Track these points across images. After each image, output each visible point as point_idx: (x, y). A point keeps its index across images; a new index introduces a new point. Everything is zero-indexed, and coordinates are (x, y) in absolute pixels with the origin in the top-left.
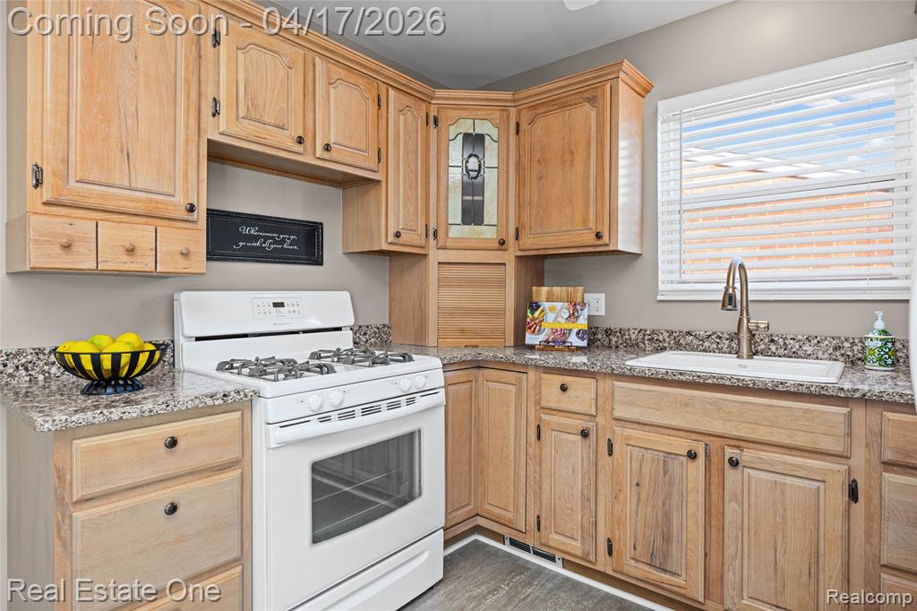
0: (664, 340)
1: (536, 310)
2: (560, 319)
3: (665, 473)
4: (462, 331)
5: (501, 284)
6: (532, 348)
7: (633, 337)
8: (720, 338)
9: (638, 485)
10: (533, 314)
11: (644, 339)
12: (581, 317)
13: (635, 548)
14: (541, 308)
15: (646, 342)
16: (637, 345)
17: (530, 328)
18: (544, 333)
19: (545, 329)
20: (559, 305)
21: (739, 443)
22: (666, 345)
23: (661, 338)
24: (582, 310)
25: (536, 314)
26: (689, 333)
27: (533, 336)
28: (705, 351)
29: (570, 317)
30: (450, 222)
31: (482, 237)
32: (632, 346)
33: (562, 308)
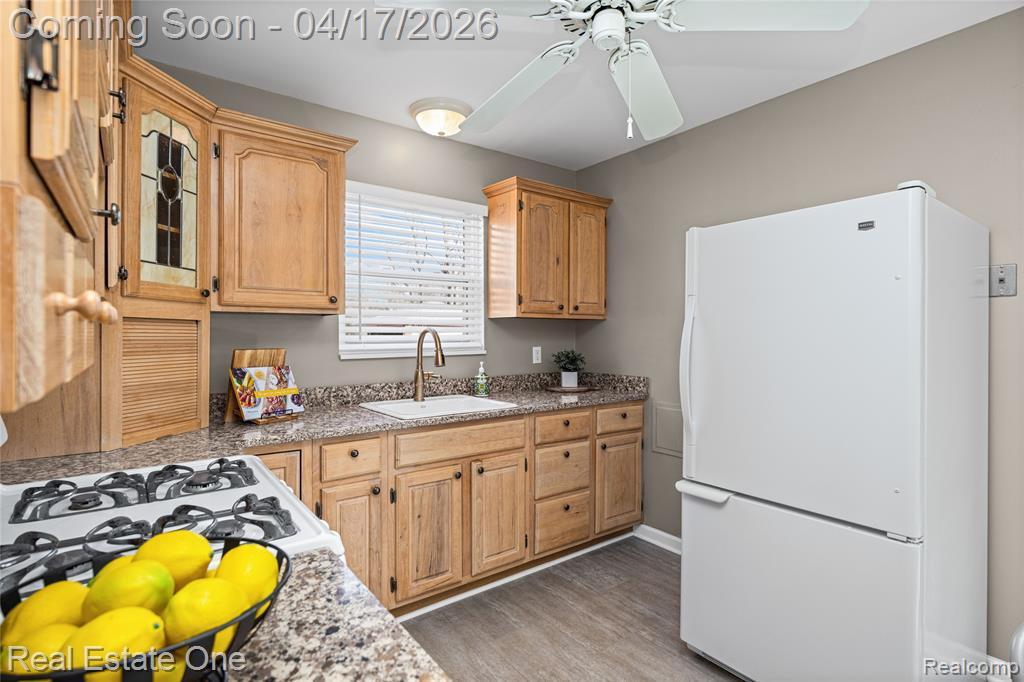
0: (348, 395)
1: (243, 378)
2: (270, 386)
3: (439, 497)
4: (150, 418)
5: (193, 347)
6: (252, 423)
7: (319, 396)
8: (390, 387)
9: (419, 517)
10: (241, 383)
11: (329, 396)
12: (290, 381)
13: (417, 571)
14: (247, 376)
15: (332, 399)
16: (323, 403)
17: (244, 400)
18: (261, 404)
19: (260, 400)
20: (264, 370)
21: (478, 457)
22: (350, 399)
23: (345, 393)
24: (288, 373)
25: (245, 382)
26: (368, 387)
27: (249, 409)
28: (380, 400)
29: (279, 382)
30: (142, 258)
31: (179, 284)
32: (319, 404)
33: (268, 375)
